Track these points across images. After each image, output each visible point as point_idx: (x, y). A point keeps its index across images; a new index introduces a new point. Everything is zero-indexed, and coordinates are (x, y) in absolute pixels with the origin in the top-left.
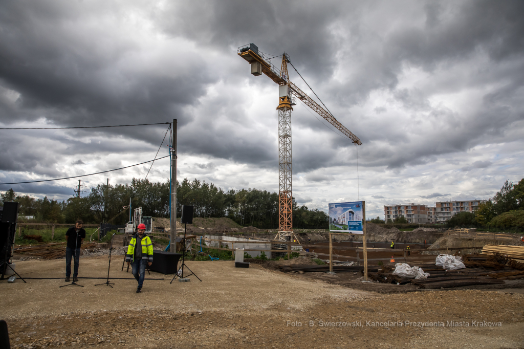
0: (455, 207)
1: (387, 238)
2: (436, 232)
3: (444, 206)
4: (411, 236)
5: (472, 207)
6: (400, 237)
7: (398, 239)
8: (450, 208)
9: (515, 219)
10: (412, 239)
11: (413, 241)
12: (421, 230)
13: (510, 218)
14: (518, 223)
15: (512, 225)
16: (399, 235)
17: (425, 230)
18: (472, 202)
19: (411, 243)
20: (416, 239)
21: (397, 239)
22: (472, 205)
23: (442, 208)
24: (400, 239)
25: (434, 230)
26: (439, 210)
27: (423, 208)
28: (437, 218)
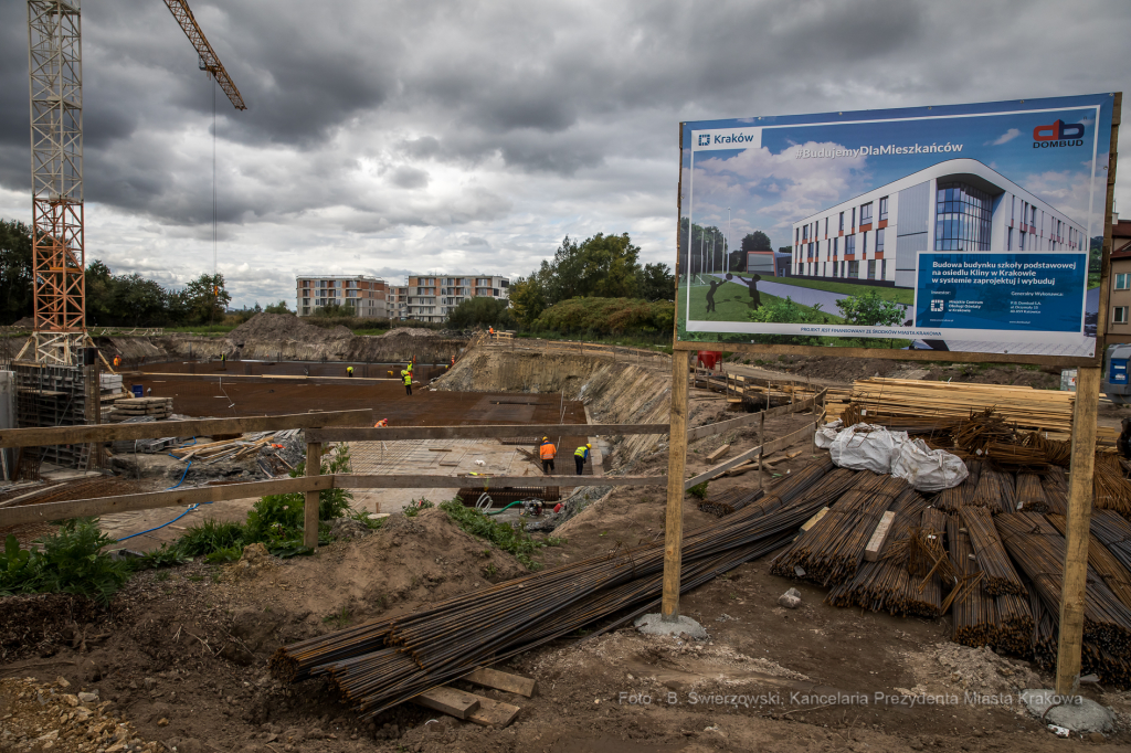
0: (445, 287)
1: (325, 350)
2: (437, 337)
3: (424, 284)
4: (381, 346)
5: (477, 289)
6: (355, 349)
7: (352, 354)
8: (435, 288)
9: (585, 314)
10: (384, 353)
11: (386, 358)
12: (404, 333)
13: (579, 311)
14: (593, 322)
15: (582, 325)
16: (355, 343)
17: (413, 332)
18: (477, 279)
19: (382, 361)
20: (392, 354)
21: (348, 354)
22: (477, 284)
23: (419, 289)
24: (357, 353)
25: (431, 333)
26: (413, 292)
27: (380, 285)
28: (410, 309)
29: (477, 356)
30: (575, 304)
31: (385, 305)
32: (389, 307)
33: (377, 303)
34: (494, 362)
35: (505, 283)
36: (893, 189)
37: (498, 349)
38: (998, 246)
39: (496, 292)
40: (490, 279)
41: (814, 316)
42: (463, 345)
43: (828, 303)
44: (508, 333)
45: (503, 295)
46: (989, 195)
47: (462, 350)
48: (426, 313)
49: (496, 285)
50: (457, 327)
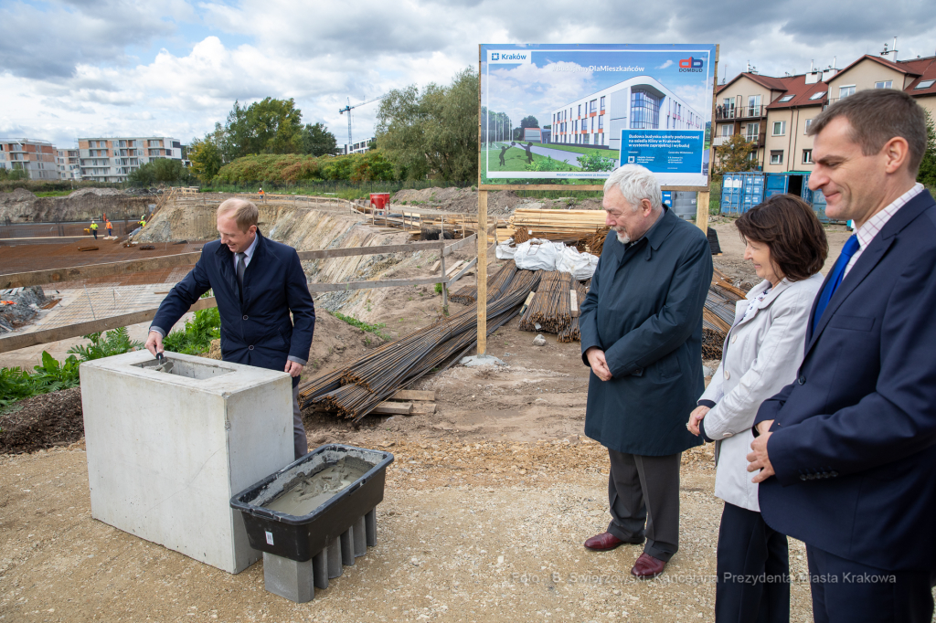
0: (117, 149)
1: (7, 213)
2: (123, 196)
3: (95, 146)
4: (68, 206)
5: (150, 150)
6: (41, 210)
7: (38, 216)
8: (107, 150)
9: (260, 169)
10: (72, 213)
11: (76, 217)
12: (90, 194)
13: (254, 166)
14: (267, 176)
15: (258, 179)
16: (39, 205)
17: (99, 192)
18: (149, 141)
19: (72, 221)
20: (81, 212)
21: (34, 215)
22: (149, 145)
23: (91, 151)
24: (43, 214)
25: (118, 192)
26: (85, 154)
27: (48, 148)
28: (83, 170)
29: (173, 210)
30: (250, 161)
31: (55, 167)
32: (60, 170)
33: (47, 166)
34: (189, 215)
35: (176, 144)
36: (608, 92)
37: (190, 203)
38: (662, 127)
39: (169, 152)
40: (161, 140)
41: (563, 167)
42: (151, 201)
43: (572, 159)
44: (192, 188)
45: (177, 154)
46: (658, 97)
47: (151, 206)
48: (101, 173)
49: (168, 146)
50: (140, 185)
